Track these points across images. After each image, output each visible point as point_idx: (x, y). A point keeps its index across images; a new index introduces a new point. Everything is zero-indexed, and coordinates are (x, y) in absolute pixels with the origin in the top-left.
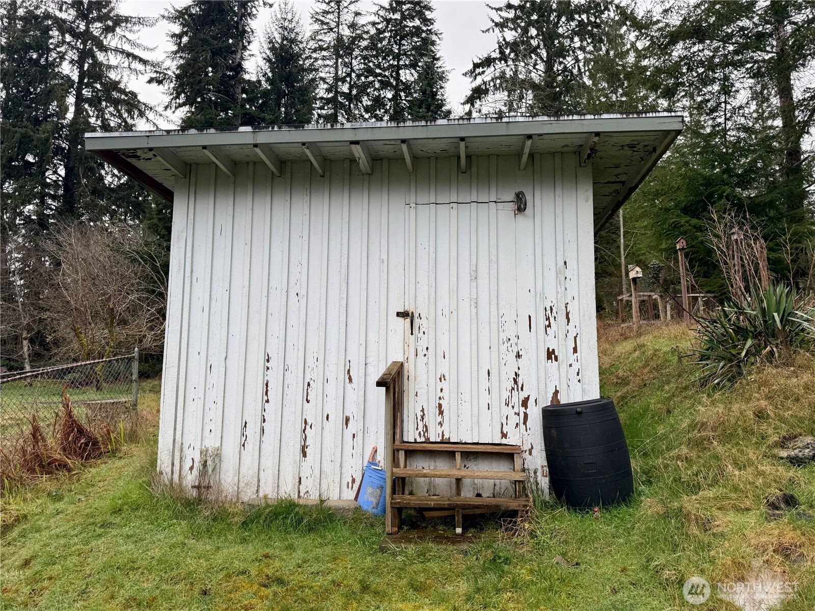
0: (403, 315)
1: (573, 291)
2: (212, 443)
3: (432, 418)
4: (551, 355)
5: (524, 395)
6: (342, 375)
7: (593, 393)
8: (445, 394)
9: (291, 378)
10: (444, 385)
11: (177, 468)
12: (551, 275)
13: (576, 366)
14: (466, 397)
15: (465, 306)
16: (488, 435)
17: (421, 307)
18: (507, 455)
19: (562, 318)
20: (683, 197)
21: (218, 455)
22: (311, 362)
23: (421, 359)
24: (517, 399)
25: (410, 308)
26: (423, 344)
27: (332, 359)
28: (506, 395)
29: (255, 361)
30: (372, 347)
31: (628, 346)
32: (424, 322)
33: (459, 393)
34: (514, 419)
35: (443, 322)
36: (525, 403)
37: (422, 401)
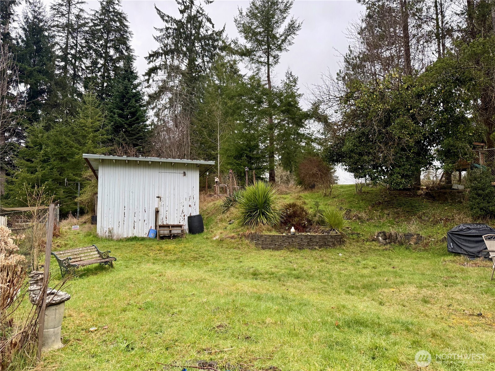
0: (158, 197)
1: (195, 193)
2: (110, 227)
3: (164, 219)
4: (190, 206)
5: (184, 214)
6: (144, 211)
7: (198, 213)
8: (167, 214)
9: (131, 211)
10: (167, 212)
11: (102, 233)
12: (190, 189)
13: (195, 208)
14: (172, 215)
15: (172, 195)
16: (176, 223)
17: (162, 196)
18: (181, 226)
19: (192, 198)
20: (234, 153)
21: (113, 229)
22: (136, 208)
23: (162, 207)
24: (182, 215)
25: (160, 196)
26: (163, 203)
27: (141, 207)
28: (180, 214)
29: (121, 207)
30: (151, 205)
31: (212, 203)
32: (163, 199)
33: (170, 214)
34: (182, 219)
35: (167, 199)
36: (184, 216)
37: (162, 216)
